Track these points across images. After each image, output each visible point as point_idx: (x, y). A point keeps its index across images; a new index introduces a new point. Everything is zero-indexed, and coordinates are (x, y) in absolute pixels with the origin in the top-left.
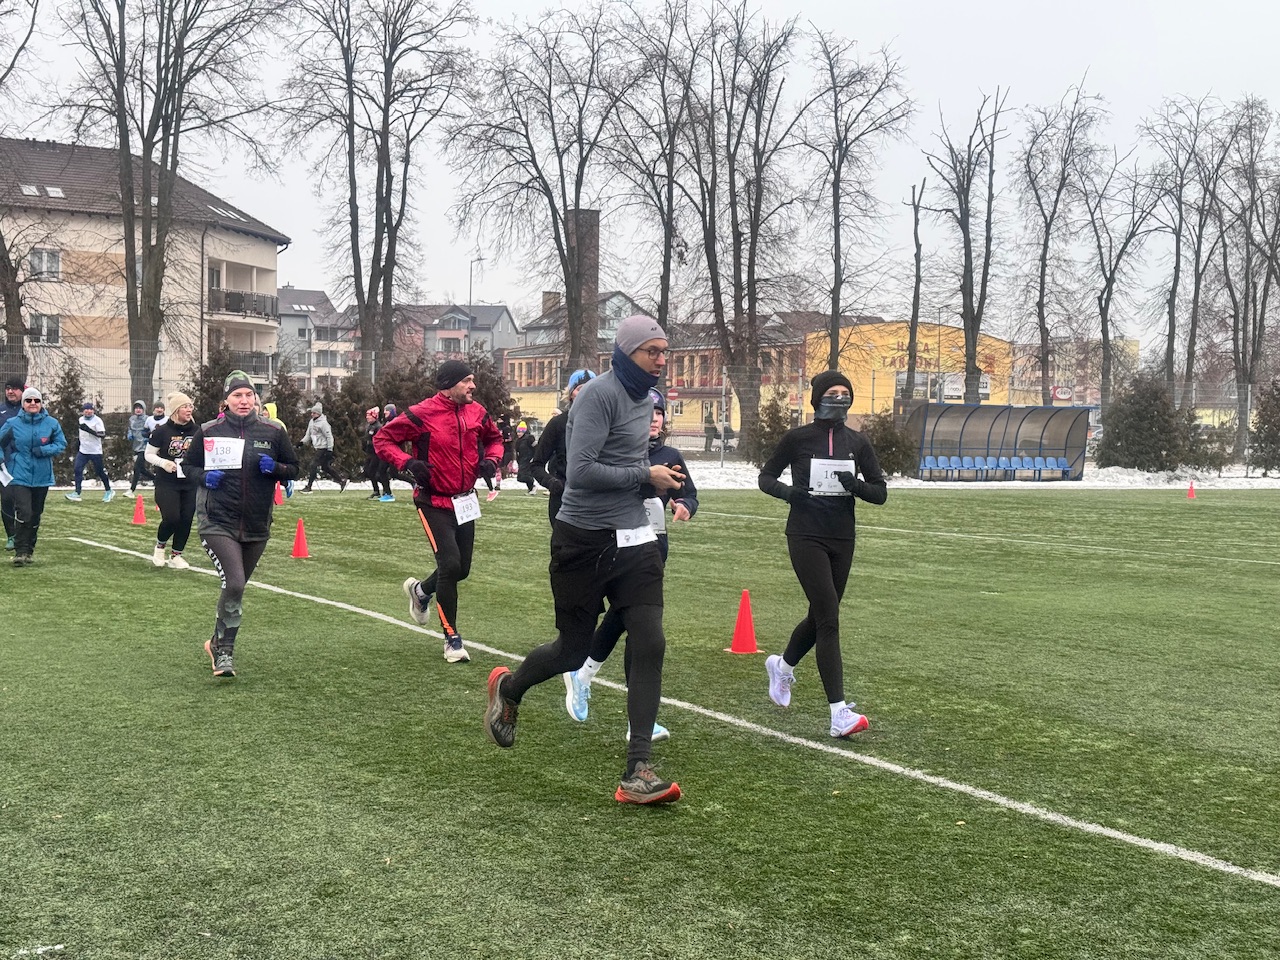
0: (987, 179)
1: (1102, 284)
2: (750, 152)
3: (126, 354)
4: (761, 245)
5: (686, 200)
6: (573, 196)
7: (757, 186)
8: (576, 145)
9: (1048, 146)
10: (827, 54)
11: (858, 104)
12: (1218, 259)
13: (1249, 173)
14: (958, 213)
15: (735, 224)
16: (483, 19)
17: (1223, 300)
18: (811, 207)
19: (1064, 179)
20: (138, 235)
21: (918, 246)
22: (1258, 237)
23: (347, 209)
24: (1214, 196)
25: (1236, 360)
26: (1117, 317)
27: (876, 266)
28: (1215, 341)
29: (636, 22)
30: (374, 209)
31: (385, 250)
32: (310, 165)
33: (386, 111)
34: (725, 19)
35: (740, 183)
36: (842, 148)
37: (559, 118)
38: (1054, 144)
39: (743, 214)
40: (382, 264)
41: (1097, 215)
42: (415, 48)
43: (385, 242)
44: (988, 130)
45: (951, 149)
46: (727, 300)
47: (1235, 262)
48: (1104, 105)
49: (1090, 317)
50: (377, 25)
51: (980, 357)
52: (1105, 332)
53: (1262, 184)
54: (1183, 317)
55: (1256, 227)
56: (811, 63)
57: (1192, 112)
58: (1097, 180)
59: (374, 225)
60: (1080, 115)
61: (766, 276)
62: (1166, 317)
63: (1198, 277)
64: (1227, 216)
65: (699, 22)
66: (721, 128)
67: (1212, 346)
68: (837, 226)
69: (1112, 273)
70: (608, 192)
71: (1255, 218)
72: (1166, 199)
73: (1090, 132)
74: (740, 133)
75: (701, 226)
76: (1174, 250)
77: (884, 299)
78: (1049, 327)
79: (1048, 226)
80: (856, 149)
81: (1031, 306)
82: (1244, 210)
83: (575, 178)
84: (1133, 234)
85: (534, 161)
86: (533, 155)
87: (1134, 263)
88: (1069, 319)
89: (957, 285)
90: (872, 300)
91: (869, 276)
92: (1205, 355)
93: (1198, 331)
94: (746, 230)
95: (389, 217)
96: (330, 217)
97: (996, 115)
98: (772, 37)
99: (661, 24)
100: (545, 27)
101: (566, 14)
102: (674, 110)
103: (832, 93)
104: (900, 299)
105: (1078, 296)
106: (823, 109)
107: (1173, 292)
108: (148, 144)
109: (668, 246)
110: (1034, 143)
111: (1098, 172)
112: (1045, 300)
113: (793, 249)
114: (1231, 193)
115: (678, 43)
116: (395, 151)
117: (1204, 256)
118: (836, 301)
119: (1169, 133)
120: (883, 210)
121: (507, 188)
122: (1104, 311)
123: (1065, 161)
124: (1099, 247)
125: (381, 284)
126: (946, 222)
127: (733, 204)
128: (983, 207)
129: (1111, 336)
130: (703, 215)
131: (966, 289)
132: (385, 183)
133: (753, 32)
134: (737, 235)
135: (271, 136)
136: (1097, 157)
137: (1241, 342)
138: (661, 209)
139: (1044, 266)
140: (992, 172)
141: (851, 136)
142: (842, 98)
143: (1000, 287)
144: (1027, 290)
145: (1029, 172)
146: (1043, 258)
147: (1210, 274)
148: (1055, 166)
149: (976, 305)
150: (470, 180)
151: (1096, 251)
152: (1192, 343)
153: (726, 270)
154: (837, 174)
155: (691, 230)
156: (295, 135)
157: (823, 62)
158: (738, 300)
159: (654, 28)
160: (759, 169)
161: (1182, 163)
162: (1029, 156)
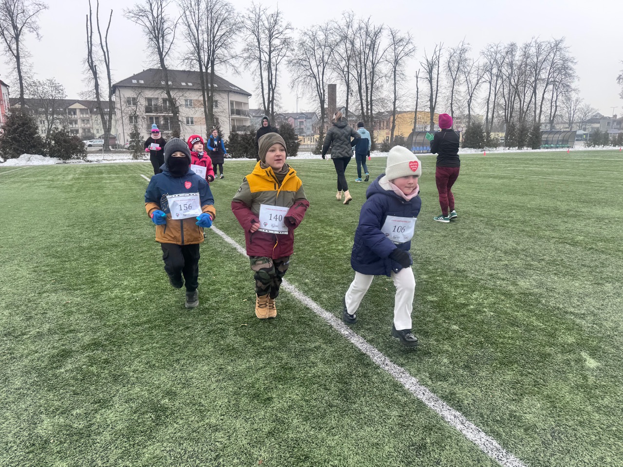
0: (437, 69)
1: (469, 97)
2: (371, 64)
3: (205, 126)
4: (374, 90)
5: (353, 78)
6: (322, 78)
7: (373, 73)
8: (322, 64)
9: (454, 59)
10: (392, 34)
11: (401, 48)
12: (501, 90)
13: (511, 65)
14: (429, 79)
15: (366, 85)
16: (295, 28)
17: (502, 101)
18: (387, 78)
19: (458, 68)
20: (206, 94)
21: (418, 89)
22: (513, 83)
23: (261, 84)
24: (501, 71)
25: (505, 118)
26: (473, 107)
27: (406, 95)
28: (500, 113)
29: (338, 27)
30: (267, 84)
31: (271, 95)
32: (251, 73)
33: (270, 56)
34: (363, 25)
35: (368, 72)
36: (396, 62)
37: (318, 56)
38: (456, 58)
39: (368, 81)
40: (271, 99)
41: (468, 78)
42: (276, 38)
43: (271, 93)
44: (438, 55)
45: (427, 60)
46: (365, 106)
47: (506, 91)
48: (470, 46)
49: (465, 107)
50: (267, 32)
51: (434, 119)
52: (469, 111)
53: (515, 68)
54: (491, 106)
55: (512, 80)
56: (388, 37)
57: (495, 48)
58: (468, 68)
59: (268, 89)
60: (463, 50)
61: (375, 99)
62: (486, 106)
63: (495, 95)
64: (504, 77)
65: (355, 26)
66: (362, 57)
67: (499, 114)
68: (395, 84)
69: (472, 94)
70: (332, 76)
71: (512, 78)
72: (487, 73)
73: (466, 54)
74: (367, 58)
75: (357, 86)
76: (489, 88)
77: (408, 104)
78: (453, 110)
79: (454, 82)
80: (401, 62)
81: (449, 104)
82: (509, 75)
83: (322, 73)
84: (477, 83)
85: (311, 69)
86: (311, 67)
87: (477, 91)
88: (459, 108)
89: (429, 99)
90: (404, 104)
91: (404, 98)
92: (497, 117)
93: (495, 110)
94: (369, 86)
95: (272, 86)
96: (256, 87)
97: (440, 50)
98: (376, 29)
99: (345, 27)
100: (312, 30)
101: (318, 26)
102: (349, 52)
103: (393, 45)
104: (412, 104)
105: (462, 101)
106: (391, 50)
107: (489, 99)
108: (207, 69)
109: (348, 91)
110: (450, 58)
111: (468, 66)
112: (453, 103)
113: (382, 91)
114: (505, 70)
115: (350, 33)
116: (273, 68)
117: (497, 89)
118: (394, 105)
119: (489, 54)
120: (408, 78)
121: (304, 77)
122: (469, 105)
123: (459, 63)
124: (468, 87)
125: (271, 105)
126: (426, 81)
127: (366, 78)
128: (436, 76)
129: (471, 112)
130: (358, 82)
131: (431, 100)
132: (270, 76)
133: (371, 28)
134: (367, 88)
135: (240, 65)
136: (468, 62)
137: (507, 113)
138: (346, 81)
139: (453, 93)
140: (439, 67)
141: (399, 58)
142: (396, 47)
143: (440, 99)
144: (447, 100)
145: (449, 66)
146: (452, 91)
147: (499, 94)
148: (456, 64)
149: (433, 105)
150: (295, 75)
151: (467, 88)
152: (493, 114)
153: (364, 98)
154: (395, 69)
155: (354, 87)
156: (247, 64)
157: (391, 37)
158: (367, 106)
159: (343, 29)
160: (373, 68)
161: (492, 63)
162: (449, 62)
